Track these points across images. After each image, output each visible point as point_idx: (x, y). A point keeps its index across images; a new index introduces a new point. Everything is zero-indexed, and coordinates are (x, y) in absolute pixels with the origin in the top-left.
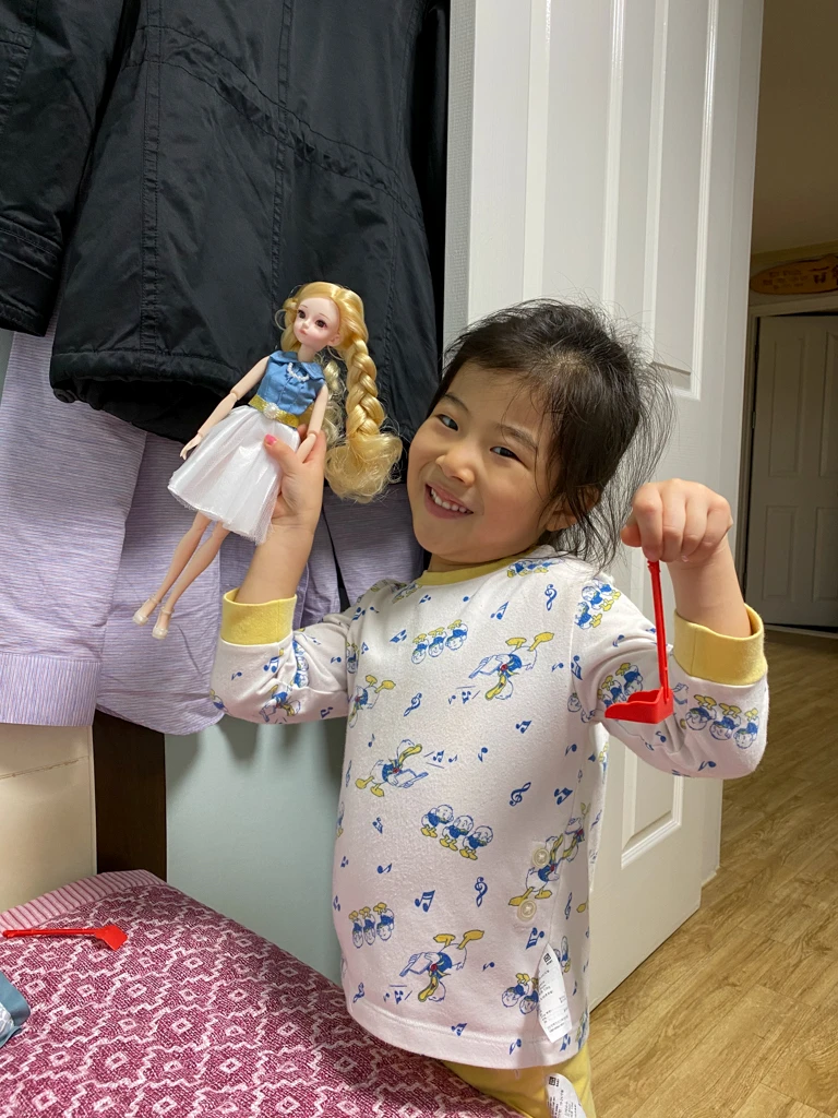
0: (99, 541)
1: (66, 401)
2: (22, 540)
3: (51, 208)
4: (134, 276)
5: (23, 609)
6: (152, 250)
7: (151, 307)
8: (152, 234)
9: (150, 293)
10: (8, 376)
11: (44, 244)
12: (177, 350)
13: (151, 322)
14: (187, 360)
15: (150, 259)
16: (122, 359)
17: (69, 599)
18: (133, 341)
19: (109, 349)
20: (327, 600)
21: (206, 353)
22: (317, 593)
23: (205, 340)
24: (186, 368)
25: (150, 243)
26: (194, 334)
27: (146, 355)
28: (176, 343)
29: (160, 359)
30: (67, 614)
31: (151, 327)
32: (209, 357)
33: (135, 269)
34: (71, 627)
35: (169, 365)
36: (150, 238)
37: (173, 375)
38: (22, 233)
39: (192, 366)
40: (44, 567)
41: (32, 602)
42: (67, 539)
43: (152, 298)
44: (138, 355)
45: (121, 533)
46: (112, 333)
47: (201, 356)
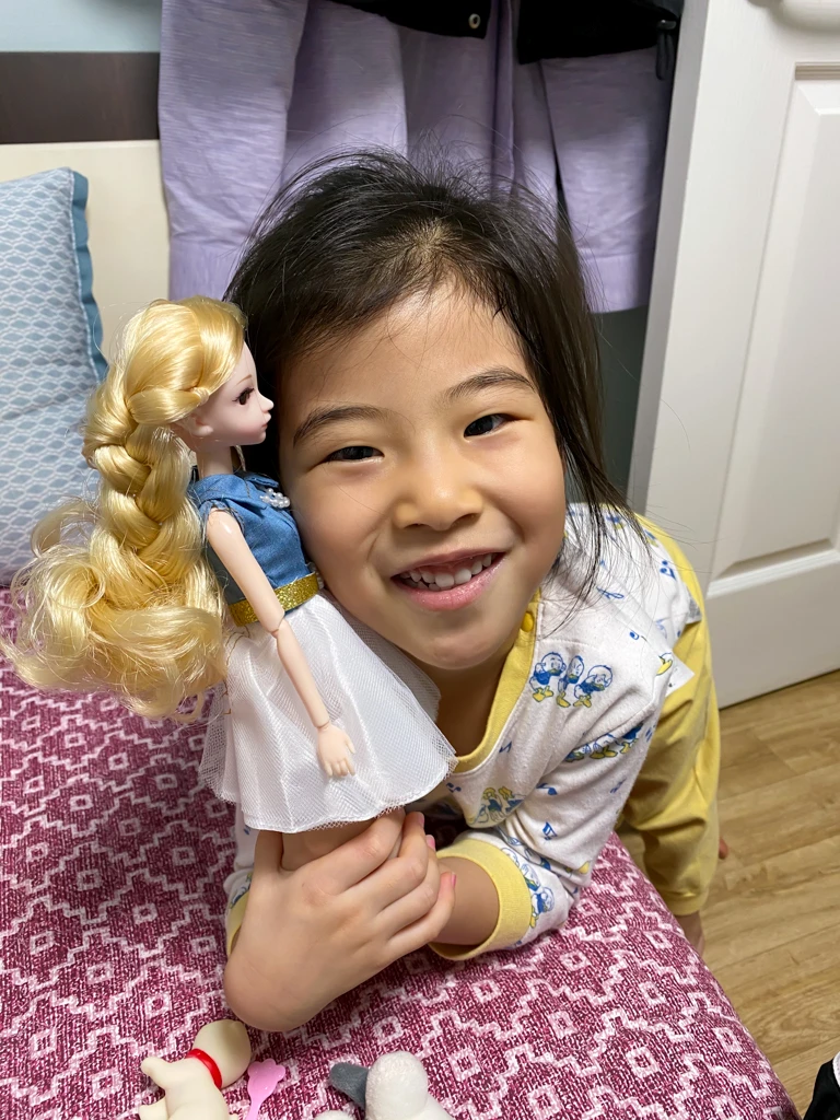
40: (212, 155)
41: (204, 191)
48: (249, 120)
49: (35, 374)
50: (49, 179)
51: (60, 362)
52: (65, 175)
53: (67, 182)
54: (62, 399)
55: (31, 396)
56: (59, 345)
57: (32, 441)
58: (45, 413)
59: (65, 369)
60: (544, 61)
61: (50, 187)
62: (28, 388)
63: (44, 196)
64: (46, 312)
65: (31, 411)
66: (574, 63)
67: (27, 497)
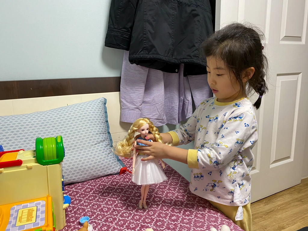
0: (140, 89)
1: (132, 64)
2: (127, 90)
3: (128, 27)
4: (142, 39)
5: (128, 102)
6: (145, 34)
7: (145, 45)
8: (145, 31)
9: (145, 42)
10: (124, 59)
11: (127, 34)
12: (150, 53)
13: (145, 48)
14: (152, 55)
15: (145, 36)
16: (140, 56)
17: (135, 100)
18: (142, 52)
19: (138, 54)
20: (188, 100)
21: (156, 53)
22: (186, 99)
23: (155, 51)
24: (152, 57)
25: (145, 33)
26: (153, 50)
27: (145, 55)
28: (150, 51)
29: (147, 55)
30: (135, 103)
31: (145, 49)
32: (156, 54)
33: (142, 38)
34: (135, 105)
35: (148, 56)
36: (145, 32)
37: (149, 58)
38: (124, 33)
39: (153, 56)
40: (131, 94)
41: (129, 101)
42: (134, 89)
43: (145, 44)
44: (143, 55)
45: (144, 88)
46: (139, 51)
47: (155, 54)
48: (138, 88)
49: (100, 136)
50: (100, 100)
51: (103, 133)
52: (103, 99)
53: (103, 100)
54: (104, 141)
55: (99, 140)
56: (103, 130)
57: (99, 149)
58: (101, 143)
59: (104, 135)
60: (188, 76)
61: (101, 101)
62: (98, 139)
63: (100, 103)
64: (101, 124)
65: (99, 143)
66: (194, 76)
67: (99, 160)
